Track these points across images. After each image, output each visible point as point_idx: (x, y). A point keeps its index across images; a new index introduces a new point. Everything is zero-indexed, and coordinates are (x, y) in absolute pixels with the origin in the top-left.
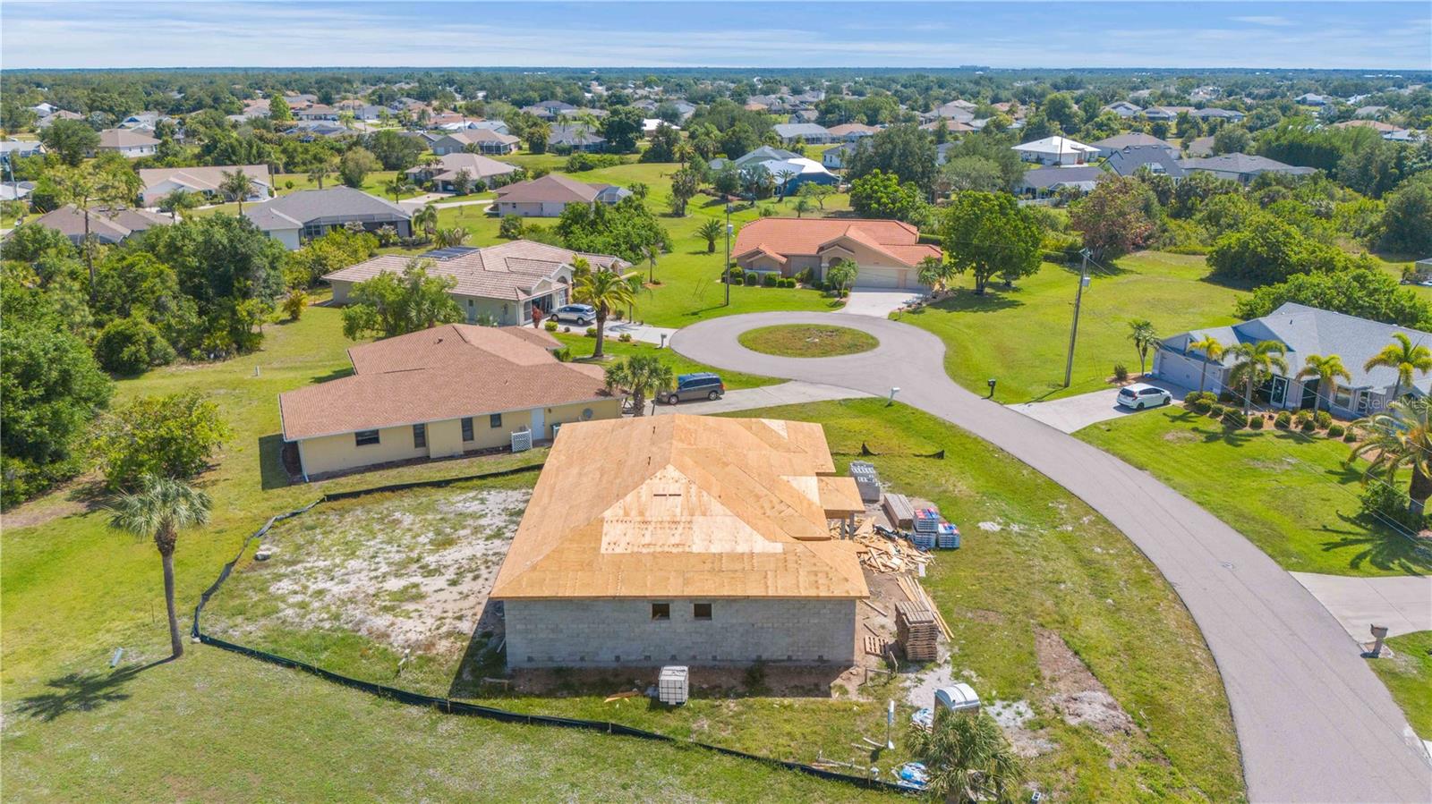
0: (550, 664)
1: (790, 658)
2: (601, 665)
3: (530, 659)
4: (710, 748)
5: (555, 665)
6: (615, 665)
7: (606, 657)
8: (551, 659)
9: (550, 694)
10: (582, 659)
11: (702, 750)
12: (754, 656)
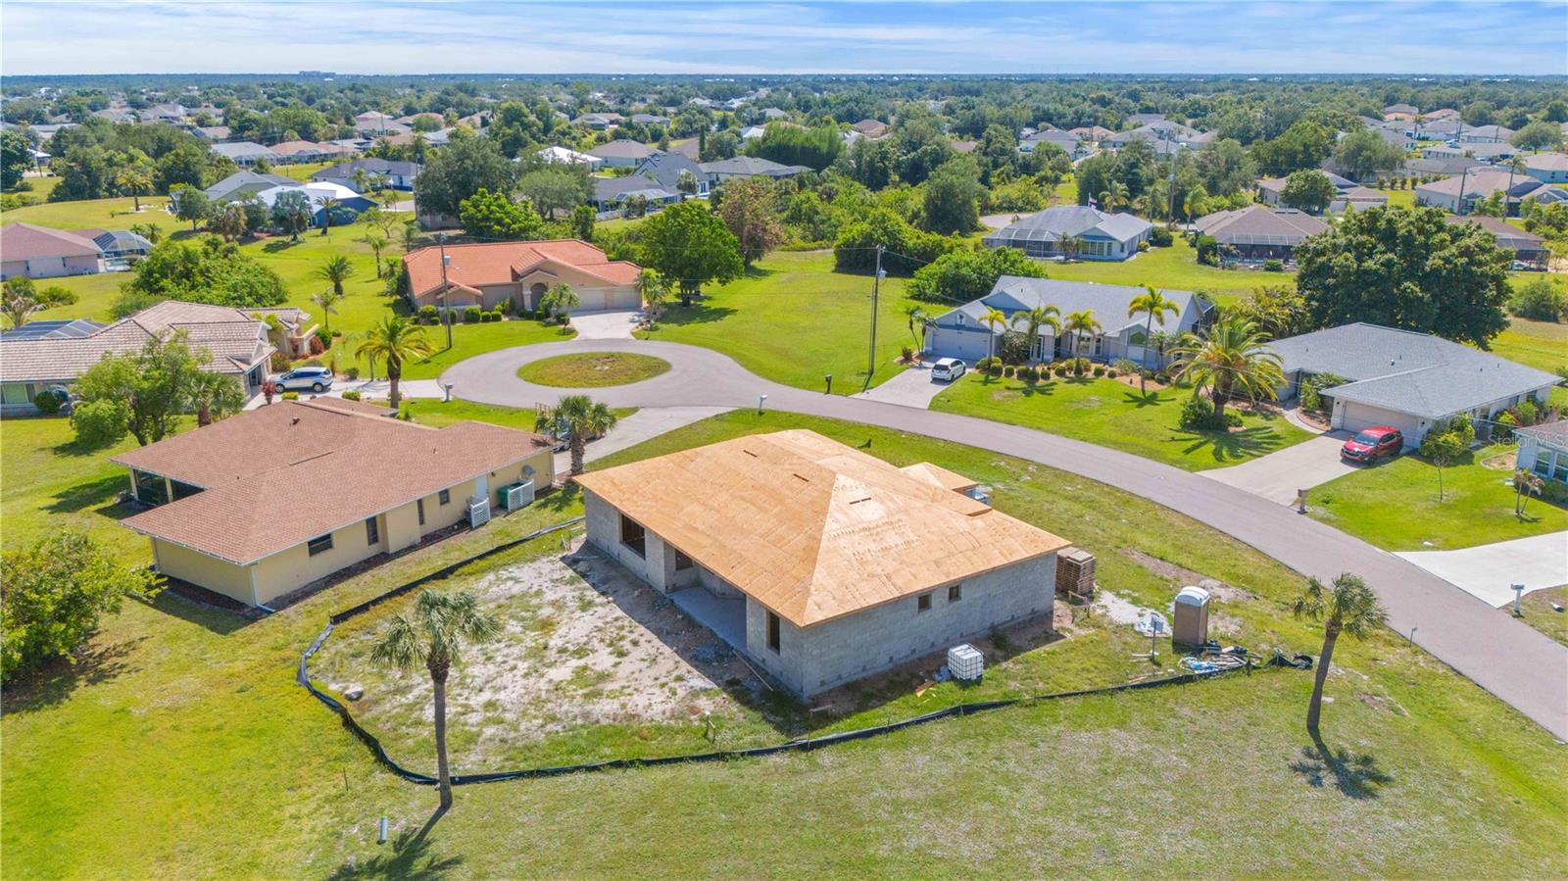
0: (839, 683)
1: (1013, 618)
2: (879, 670)
3: (823, 683)
4: (1052, 697)
5: (843, 682)
6: (891, 666)
7: (882, 662)
8: (839, 677)
9: (862, 708)
10: (864, 669)
11: (1047, 701)
12: (989, 624)
